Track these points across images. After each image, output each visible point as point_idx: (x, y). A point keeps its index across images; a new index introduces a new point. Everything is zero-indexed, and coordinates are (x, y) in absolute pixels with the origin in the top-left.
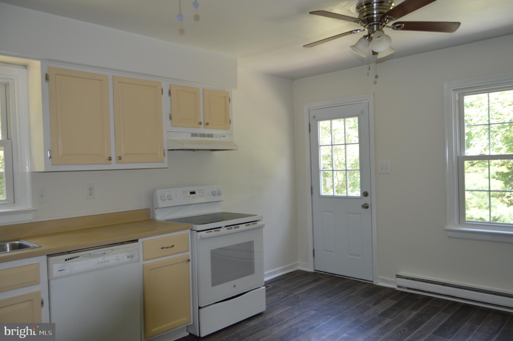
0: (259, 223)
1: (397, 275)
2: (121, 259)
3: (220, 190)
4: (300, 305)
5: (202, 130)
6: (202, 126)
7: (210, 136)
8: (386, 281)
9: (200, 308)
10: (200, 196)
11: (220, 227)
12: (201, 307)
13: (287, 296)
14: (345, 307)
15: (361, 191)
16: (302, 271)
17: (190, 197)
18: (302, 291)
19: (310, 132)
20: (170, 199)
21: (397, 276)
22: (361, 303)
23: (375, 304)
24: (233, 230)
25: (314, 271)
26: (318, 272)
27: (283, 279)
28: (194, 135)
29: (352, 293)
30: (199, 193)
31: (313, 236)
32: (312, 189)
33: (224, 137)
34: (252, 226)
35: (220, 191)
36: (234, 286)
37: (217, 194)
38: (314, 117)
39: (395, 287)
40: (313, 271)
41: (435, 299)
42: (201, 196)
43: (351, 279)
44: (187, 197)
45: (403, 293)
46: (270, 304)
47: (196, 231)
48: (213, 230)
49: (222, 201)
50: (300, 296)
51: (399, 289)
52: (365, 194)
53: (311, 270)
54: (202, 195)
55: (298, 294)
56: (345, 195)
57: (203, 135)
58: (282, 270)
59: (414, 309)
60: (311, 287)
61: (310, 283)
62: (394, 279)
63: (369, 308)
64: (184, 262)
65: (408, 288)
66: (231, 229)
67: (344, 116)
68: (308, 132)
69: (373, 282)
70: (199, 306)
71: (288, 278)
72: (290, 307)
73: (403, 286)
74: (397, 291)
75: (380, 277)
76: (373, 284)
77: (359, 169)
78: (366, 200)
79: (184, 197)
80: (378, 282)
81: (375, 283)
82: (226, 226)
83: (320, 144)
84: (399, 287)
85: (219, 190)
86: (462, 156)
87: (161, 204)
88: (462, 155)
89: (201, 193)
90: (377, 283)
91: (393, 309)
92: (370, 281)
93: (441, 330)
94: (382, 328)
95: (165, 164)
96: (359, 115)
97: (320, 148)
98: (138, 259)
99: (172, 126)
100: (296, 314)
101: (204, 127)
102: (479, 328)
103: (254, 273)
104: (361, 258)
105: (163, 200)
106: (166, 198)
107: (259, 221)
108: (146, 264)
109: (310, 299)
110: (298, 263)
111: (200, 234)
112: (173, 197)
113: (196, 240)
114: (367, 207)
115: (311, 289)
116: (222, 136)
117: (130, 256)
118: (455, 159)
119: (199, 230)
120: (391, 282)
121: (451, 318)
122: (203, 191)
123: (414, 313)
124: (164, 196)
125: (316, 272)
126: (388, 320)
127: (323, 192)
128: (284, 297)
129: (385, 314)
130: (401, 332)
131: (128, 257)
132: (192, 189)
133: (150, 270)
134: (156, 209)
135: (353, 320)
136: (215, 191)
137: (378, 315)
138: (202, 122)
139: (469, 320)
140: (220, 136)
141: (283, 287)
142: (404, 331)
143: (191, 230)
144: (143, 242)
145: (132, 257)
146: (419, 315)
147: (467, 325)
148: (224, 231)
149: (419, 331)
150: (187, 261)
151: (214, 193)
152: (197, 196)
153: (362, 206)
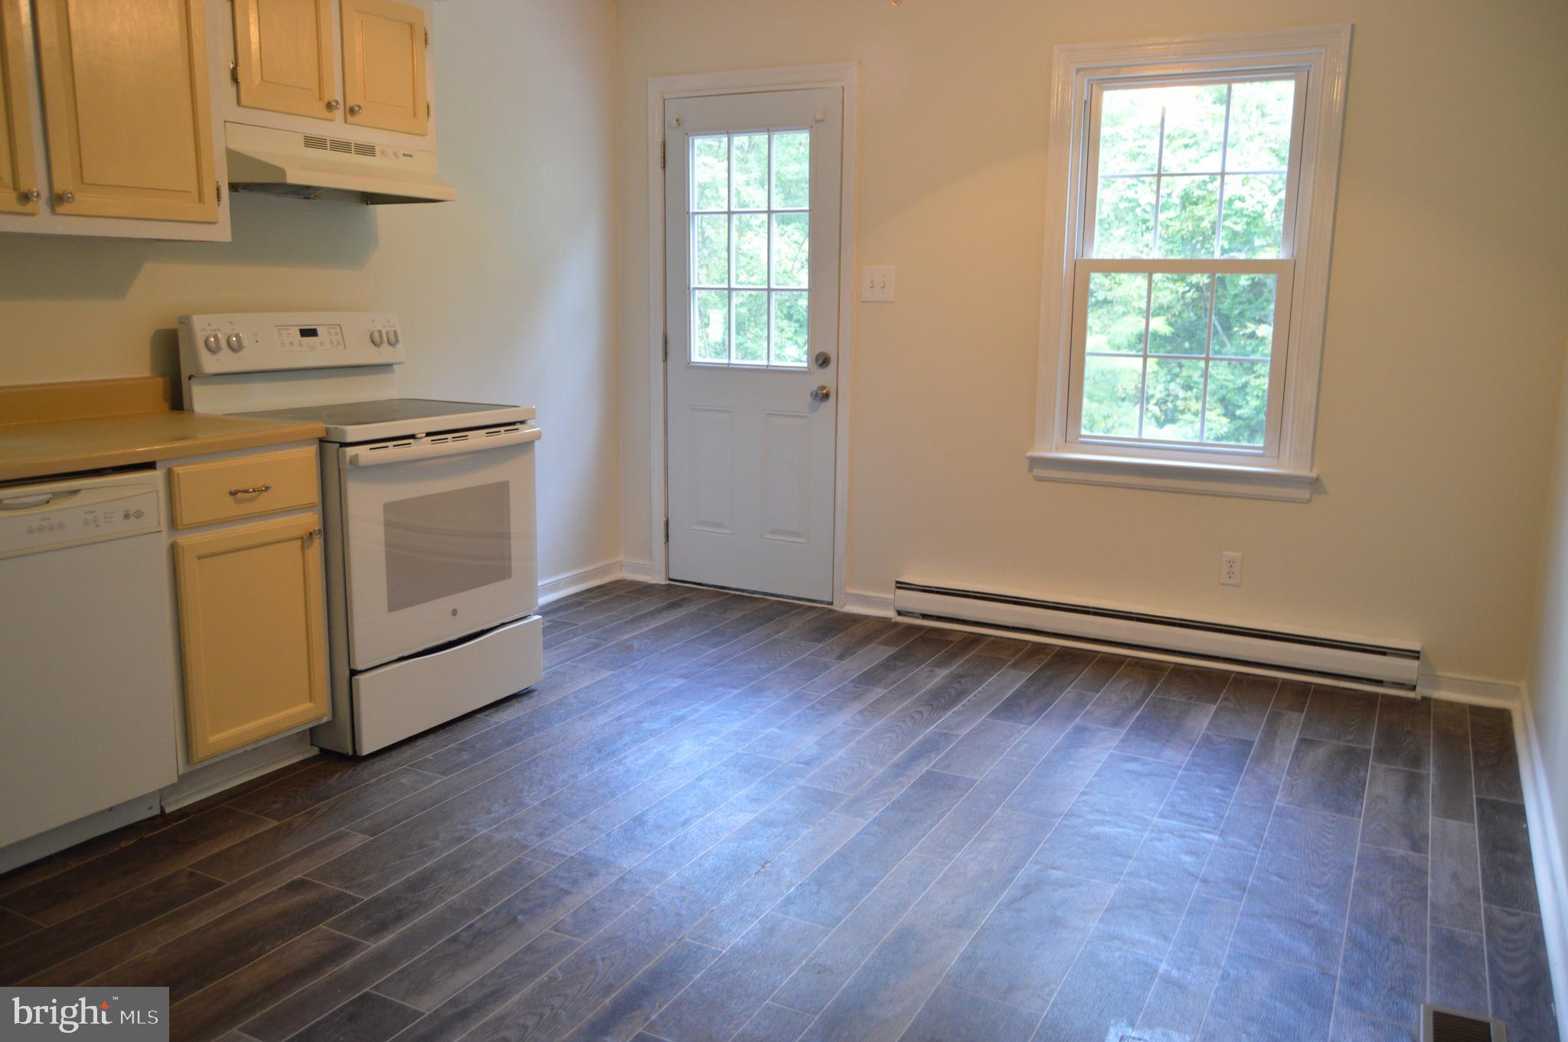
0: (525, 431)
1: (898, 582)
2: (106, 522)
3: (394, 329)
4: (639, 668)
5: (336, 128)
6: (339, 113)
7: (368, 150)
8: (867, 601)
9: (354, 673)
10: (332, 342)
11: (413, 437)
12: (359, 669)
13: (596, 646)
14: (763, 666)
15: (809, 352)
16: (633, 583)
17: (301, 345)
18: (637, 632)
19: (664, 167)
20: (236, 348)
21: (898, 585)
22: (805, 655)
23: (841, 657)
24: (451, 445)
25: (668, 582)
26: (677, 584)
27: (580, 604)
28: (312, 142)
29: (778, 632)
30: (330, 333)
31: (666, 482)
32: (666, 342)
33: (409, 158)
34: (503, 437)
35: (395, 333)
36: (454, 612)
37: (385, 340)
38: (678, 122)
39: (891, 614)
40: (663, 583)
41: (991, 639)
42: (335, 343)
43: (771, 600)
44: (291, 344)
45: (911, 629)
46: (551, 667)
47: (338, 445)
48: (390, 444)
49: (401, 363)
50: (636, 646)
51: (900, 619)
52: (820, 362)
53: (661, 580)
54: (338, 342)
55: (627, 640)
56: (765, 363)
57: (341, 146)
58: (575, 580)
59: (941, 664)
60: (662, 622)
61: (659, 611)
62: (889, 596)
63: (826, 667)
64: (302, 538)
65: (925, 616)
66: (445, 441)
67: (771, 124)
68: (660, 170)
69: (832, 604)
70: (352, 668)
71: (594, 601)
72: (611, 673)
73: (911, 610)
74: (897, 624)
75: (849, 590)
76: (831, 611)
77: (807, 287)
78: (825, 377)
79: (282, 344)
80: (845, 604)
81: (836, 607)
82: (428, 434)
83: (693, 209)
84: (900, 613)
85: (390, 328)
86: (1085, 260)
87: (210, 364)
88: (1086, 258)
89: (336, 334)
90: (843, 607)
91: (888, 666)
92: (822, 602)
93: (1011, 708)
94: (864, 709)
95: (222, 232)
96: (814, 125)
97: (693, 220)
98: (159, 522)
99: (239, 103)
100: (631, 687)
101: (346, 121)
102: (1098, 699)
103: (509, 576)
104: (803, 541)
105: (213, 350)
106: (223, 344)
107: (522, 422)
108: (185, 540)
109: (664, 650)
110: (621, 562)
111: (351, 451)
112: (245, 342)
113: (339, 471)
114: (826, 396)
115: (664, 625)
116: (404, 155)
117: (132, 513)
118: (1066, 266)
119: (349, 440)
120: (881, 603)
121: (1032, 680)
122: (341, 329)
123: (943, 673)
124: (216, 337)
125: (672, 583)
126: (879, 692)
127: (699, 354)
128: (588, 650)
129: (870, 678)
130: (913, 717)
131: (127, 516)
132: (308, 322)
133: (199, 558)
134: (190, 378)
135: (788, 695)
136: (380, 332)
137: (852, 681)
138: (337, 102)
139: (1073, 684)
140: (395, 154)
141: (581, 624)
142: (920, 712)
143: (322, 441)
144: (169, 474)
145: (139, 515)
146: (956, 678)
147: (1069, 693)
148: (423, 447)
149: (957, 713)
150: (311, 534)
151: (376, 337)
152: (322, 344)
153: (812, 394)
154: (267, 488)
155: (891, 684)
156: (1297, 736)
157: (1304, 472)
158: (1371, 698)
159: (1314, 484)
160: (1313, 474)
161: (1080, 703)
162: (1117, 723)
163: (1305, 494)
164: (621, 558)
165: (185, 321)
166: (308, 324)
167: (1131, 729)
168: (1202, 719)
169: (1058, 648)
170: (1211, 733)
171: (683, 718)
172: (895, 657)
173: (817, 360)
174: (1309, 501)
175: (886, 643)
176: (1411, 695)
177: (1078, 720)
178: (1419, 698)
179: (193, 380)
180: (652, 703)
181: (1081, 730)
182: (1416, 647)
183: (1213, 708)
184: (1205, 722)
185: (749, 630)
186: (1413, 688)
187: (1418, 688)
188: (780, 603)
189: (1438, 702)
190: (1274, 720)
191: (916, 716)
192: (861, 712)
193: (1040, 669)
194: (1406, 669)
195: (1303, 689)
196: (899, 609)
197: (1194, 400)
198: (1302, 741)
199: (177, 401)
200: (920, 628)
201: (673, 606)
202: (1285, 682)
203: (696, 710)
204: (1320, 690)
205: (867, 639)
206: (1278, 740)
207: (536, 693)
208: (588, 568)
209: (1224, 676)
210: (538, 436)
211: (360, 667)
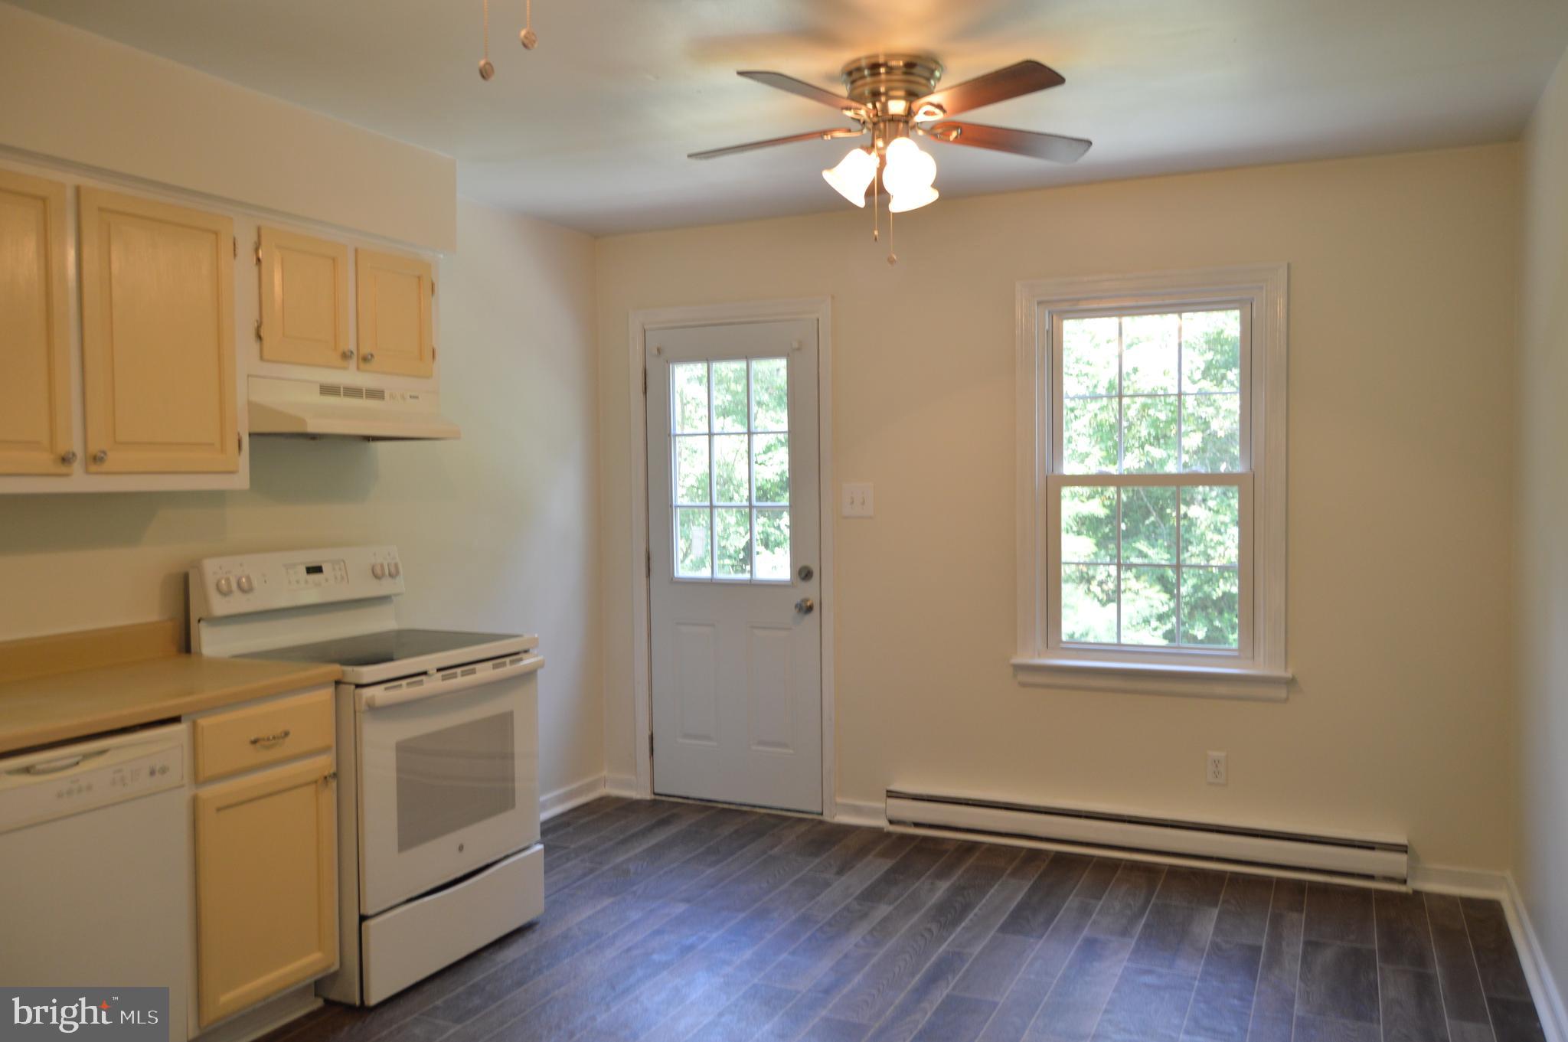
0: (528, 661)
1: (888, 791)
2: (132, 780)
3: (395, 562)
4: (639, 893)
5: (352, 376)
6: (353, 363)
7: (376, 394)
8: (858, 810)
9: (363, 918)
10: (336, 578)
11: (425, 673)
12: (369, 914)
13: (592, 871)
14: (764, 885)
15: (792, 566)
16: (618, 800)
17: (307, 582)
18: (631, 854)
19: (646, 392)
20: (245, 589)
21: (889, 794)
22: (804, 872)
23: (841, 872)
24: (461, 680)
25: (653, 797)
26: (664, 798)
27: (568, 824)
28: (327, 390)
29: (772, 847)
30: (334, 569)
31: (651, 696)
32: (648, 559)
33: (415, 399)
34: (509, 669)
35: (396, 566)
36: (461, 848)
37: (387, 572)
38: (659, 350)
39: (882, 823)
40: (649, 798)
41: (985, 846)
42: (339, 578)
43: (760, 813)
44: (298, 582)
45: (904, 838)
47: (353, 687)
48: (404, 682)
49: (400, 593)
50: (632, 869)
51: (893, 828)
52: (803, 575)
53: (643, 794)
54: (342, 578)
55: (622, 862)
56: (748, 577)
57: (353, 392)
58: (561, 799)
59: (941, 875)
61: (650, 829)
62: (880, 805)
63: (827, 884)
64: (316, 782)
65: (917, 825)
66: (454, 676)
67: (748, 353)
68: (641, 395)
69: (822, 814)
70: (362, 913)
71: (582, 821)
72: (611, 900)
73: (903, 819)
74: (889, 834)
75: (839, 800)
76: (821, 822)
77: (788, 504)
78: (808, 591)
79: (290, 582)
80: (836, 814)
81: (826, 818)
82: (439, 670)
83: (674, 429)
84: (891, 822)
85: (391, 562)
86: (1057, 477)
87: (221, 606)
88: (1057, 475)
89: (340, 569)
90: (833, 817)
91: (889, 879)
92: (811, 813)
93: (1018, 922)
94: (874, 929)
95: (241, 480)
96: (791, 353)
97: (675, 442)
98: (183, 777)
99: (262, 358)
100: (635, 915)
101: (358, 368)
102: (1102, 906)
103: (513, 806)
104: (791, 751)
105: (225, 593)
106: (234, 586)
107: (526, 651)
108: (207, 792)
109: (661, 872)
110: (605, 777)
111: (367, 693)
112: (255, 583)
113: (355, 712)
114: (810, 609)
115: (657, 845)
116: (411, 397)
117: (157, 768)
118: (1039, 482)
119: (365, 681)
120: (873, 813)
121: (1033, 890)
122: (345, 564)
123: (943, 886)
124: (228, 580)
125: (658, 798)
126: (883, 910)
127: (683, 570)
128: (585, 875)
129: (871, 895)
130: (922, 936)
131: (152, 773)
132: (313, 559)
133: (219, 810)
134: (199, 621)
135: (794, 917)
136: (382, 566)
137: (856, 899)
138: (352, 352)
139: (1075, 891)
140: (403, 397)
141: (572, 846)
142: (930, 930)
143: (338, 683)
144: (194, 725)
145: (164, 770)
146: (958, 890)
147: (1072, 902)
148: (434, 684)
149: (966, 929)
150: (326, 778)
151: (378, 571)
152: (327, 580)
153: (796, 606)
154: (286, 734)
155: (896, 899)
156: (1302, 939)
157: (1279, 672)
158: (1365, 893)
159: (1290, 683)
160: (1289, 675)
161: (1085, 912)
162: (1125, 932)
163: (1282, 693)
164: (605, 773)
165: (197, 564)
166: (313, 562)
167: (1140, 938)
168: (1206, 925)
169: (1052, 854)
170: (1219, 940)
171: (690, 948)
172: (893, 870)
173: (800, 572)
174: (1287, 700)
175: (884, 854)
176: (1402, 888)
177: (1086, 932)
178: (1411, 891)
179: (202, 624)
180: (658, 932)
181: (1090, 943)
182: (1401, 839)
183: (1215, 912)
184: (1211, 928)
185: (743, 846)
186: (1404, 882)
187: (1409, 882)
188: (769, 815)
189: (1429, 895)
190: (1277, 921)
191: (927, 935)
192: (871, 932)
193: (1040, 877)
194: (1396, 863)
195: (1299, 887)
196: (891, 818)
197: (1134, 580)
198: (1307, 943)
199: (186, 645)
200: (913, 837)
201: (664, 822)
202: (1281, 881)
203: (704, 939)
204: (1315, 887)
205: (862, 852)
206: (1284, 944)
207: (538, 927)
208: (574, 786)
209: (1219, 876)
210: (541, 665)
211: (370, 911)
